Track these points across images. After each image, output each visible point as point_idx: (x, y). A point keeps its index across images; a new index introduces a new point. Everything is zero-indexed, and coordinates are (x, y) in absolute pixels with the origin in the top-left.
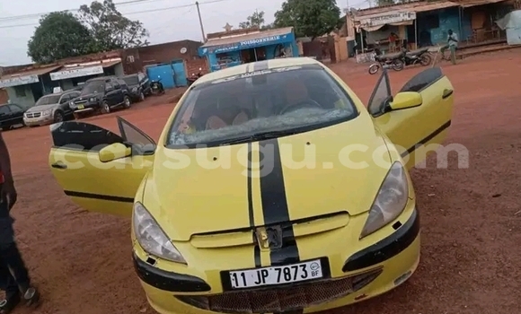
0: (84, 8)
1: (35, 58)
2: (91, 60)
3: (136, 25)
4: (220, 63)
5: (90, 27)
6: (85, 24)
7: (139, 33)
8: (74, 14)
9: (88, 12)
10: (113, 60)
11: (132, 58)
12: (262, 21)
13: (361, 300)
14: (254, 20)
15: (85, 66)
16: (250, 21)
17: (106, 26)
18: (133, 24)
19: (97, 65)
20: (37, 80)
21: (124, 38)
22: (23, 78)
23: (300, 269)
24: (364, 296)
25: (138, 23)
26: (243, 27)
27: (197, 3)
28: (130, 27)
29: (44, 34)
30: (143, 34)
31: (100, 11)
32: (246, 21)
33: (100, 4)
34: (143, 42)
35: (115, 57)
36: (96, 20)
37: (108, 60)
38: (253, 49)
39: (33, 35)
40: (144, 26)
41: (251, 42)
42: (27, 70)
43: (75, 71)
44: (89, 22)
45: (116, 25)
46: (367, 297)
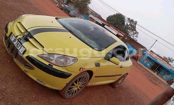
0: (129, 19)
1: (107, 20)
2: (117, 30)
3: (137, 33)
4: (146, 59)
5: (126, 24)
6: (125, 22)
7: (136, 35)
8: (126, 18)
9: (129, 20)
10: (121, 34)
11: (126, 38)
12: (172, 62)
13: (25, 72)
14: (169, 59)
15: (114, 30)
16: (168, 59)
17: (130, 27)
18: (136, 32)
19: (117, 32)
20: (101, 24)
21: (131, 33)
22: (99, 21)
23: (20, 46)
24: (26, 72)
25: (138, 33)
26: (164, 58)
27: (157, 40)
28: (135, 32)
29: (114, 17)
30: (136, 36)
31: (132, 23)
32: (167, 58)
33: (133, 21)
34: (136, 39)
35: (123, 35)
36: (129, 24)
37: (120, 34)
38: (159, 65)
39: (112, 15)
40: (138, 35)
41: (160, 62)
42: (102, 20)
43: (111, 29)
44: (127, 23)
45: (132, 29)
46: (27, 73)
